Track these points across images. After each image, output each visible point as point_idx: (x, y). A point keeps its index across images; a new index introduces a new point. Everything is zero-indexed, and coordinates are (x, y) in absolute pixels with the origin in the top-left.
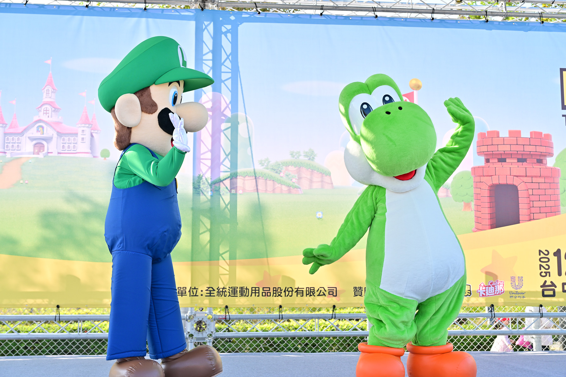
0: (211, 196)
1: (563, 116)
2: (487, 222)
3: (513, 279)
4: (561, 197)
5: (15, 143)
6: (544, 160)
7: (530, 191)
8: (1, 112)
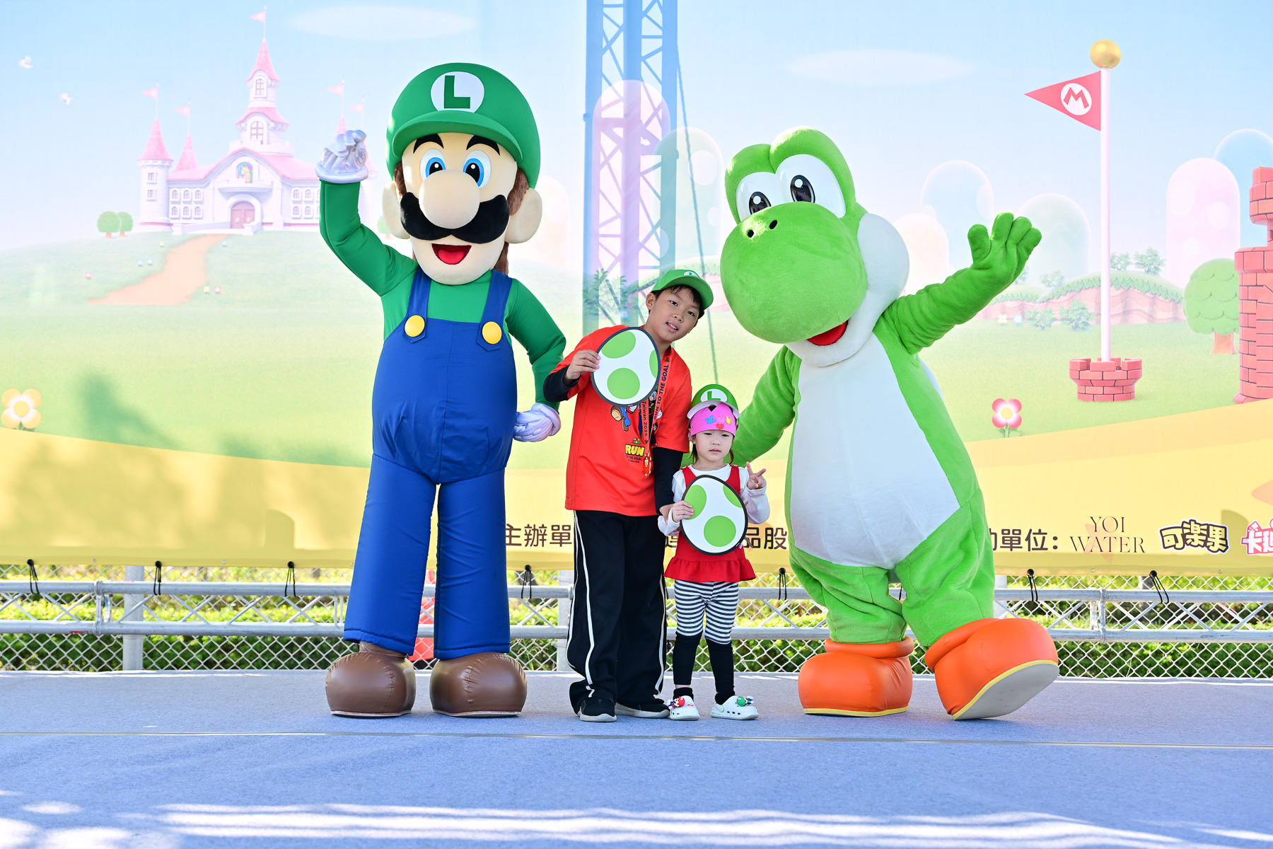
2: (1270, 379)
5: (190, 203)
8: (159, 133)
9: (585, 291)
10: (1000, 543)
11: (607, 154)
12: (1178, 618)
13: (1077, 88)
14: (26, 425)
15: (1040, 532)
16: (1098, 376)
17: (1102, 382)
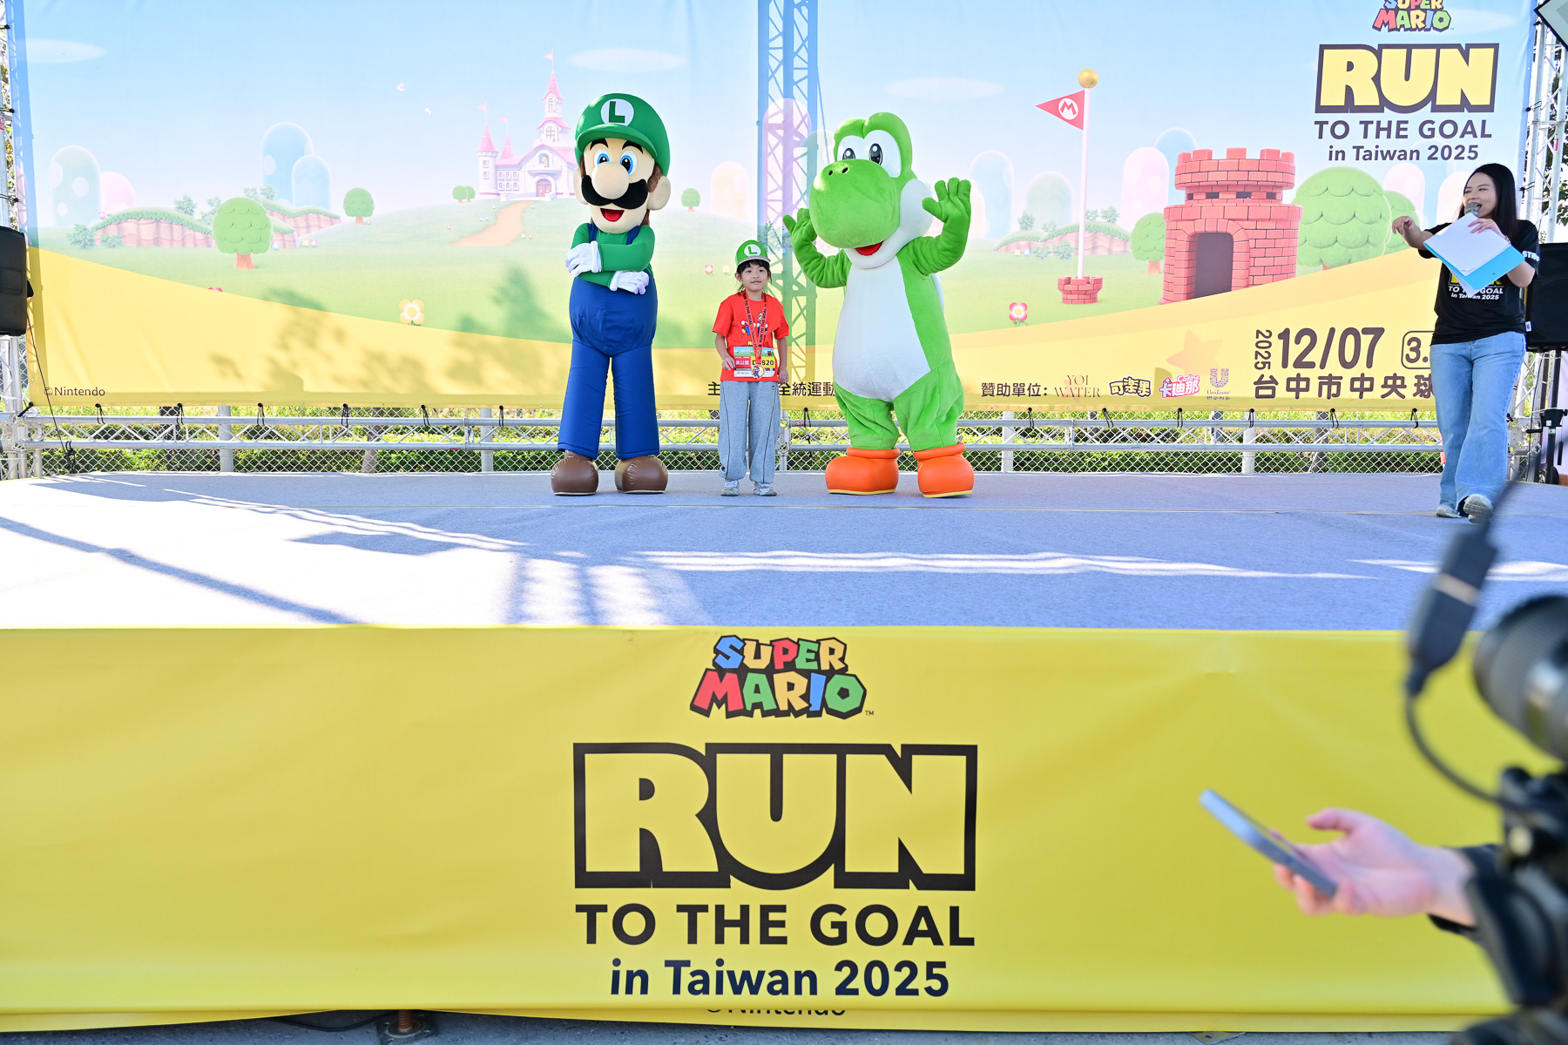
0: (784, 254)
1: (1316, 123)
2: (1182, 289)
3: (1214, 372)
4: (1299, 251)
5: (510, 180)
6: (1278, 197)
7: (1252, 243)
8: (488, 134)
9: (759, 236)
10: (1012, 392)
11: (772, 147)
12: (1117, 438)
13: (1069, 102)
14: (415, 320)
15: (1036, 385)
16: (1075, 288)
17: (1078, 292)
